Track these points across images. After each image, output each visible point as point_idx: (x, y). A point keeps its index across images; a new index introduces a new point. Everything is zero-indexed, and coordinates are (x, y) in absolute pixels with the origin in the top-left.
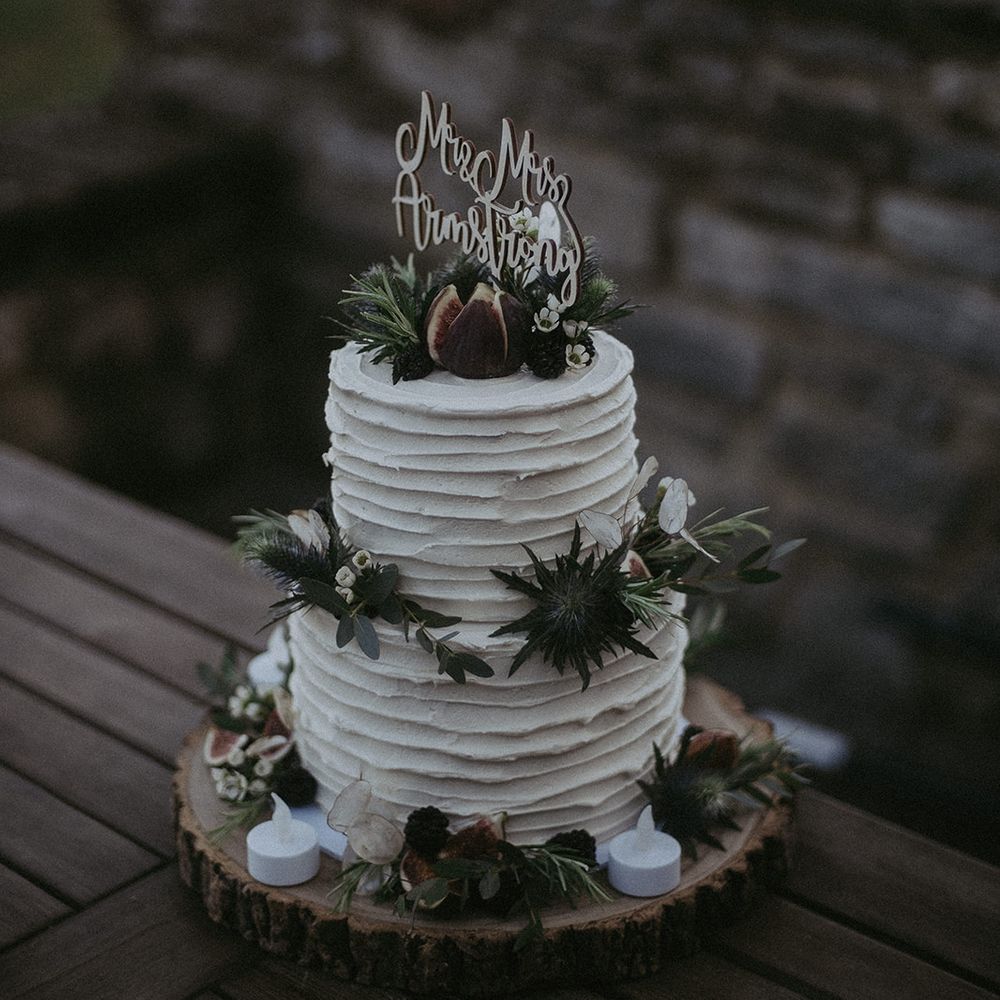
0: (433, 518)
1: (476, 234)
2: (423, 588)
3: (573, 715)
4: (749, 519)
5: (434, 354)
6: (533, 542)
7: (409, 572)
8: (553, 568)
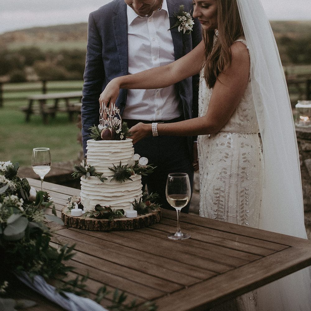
0: (99, 159)
1: (109, 122)
2: (98, 171)
3: (121, 190)
4: (150, 165)
5: (102, 137)
6: (114, 163)
7: (96, 168)
8: (117, 167)
